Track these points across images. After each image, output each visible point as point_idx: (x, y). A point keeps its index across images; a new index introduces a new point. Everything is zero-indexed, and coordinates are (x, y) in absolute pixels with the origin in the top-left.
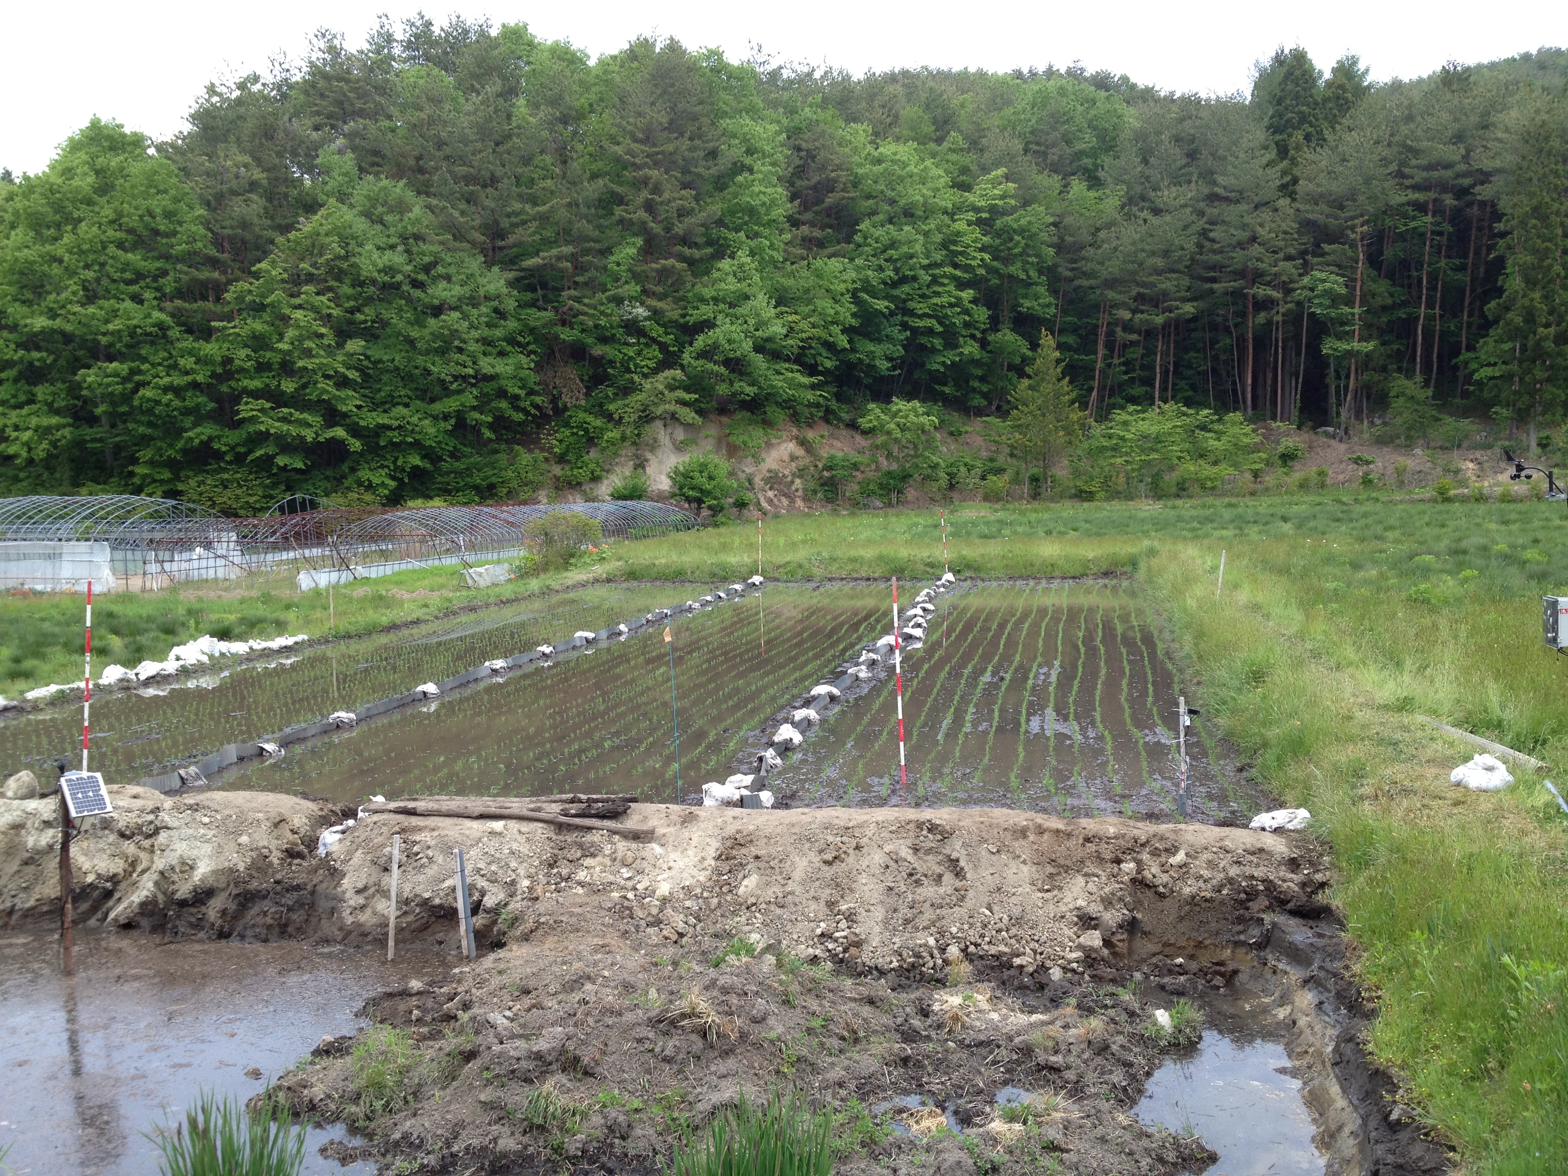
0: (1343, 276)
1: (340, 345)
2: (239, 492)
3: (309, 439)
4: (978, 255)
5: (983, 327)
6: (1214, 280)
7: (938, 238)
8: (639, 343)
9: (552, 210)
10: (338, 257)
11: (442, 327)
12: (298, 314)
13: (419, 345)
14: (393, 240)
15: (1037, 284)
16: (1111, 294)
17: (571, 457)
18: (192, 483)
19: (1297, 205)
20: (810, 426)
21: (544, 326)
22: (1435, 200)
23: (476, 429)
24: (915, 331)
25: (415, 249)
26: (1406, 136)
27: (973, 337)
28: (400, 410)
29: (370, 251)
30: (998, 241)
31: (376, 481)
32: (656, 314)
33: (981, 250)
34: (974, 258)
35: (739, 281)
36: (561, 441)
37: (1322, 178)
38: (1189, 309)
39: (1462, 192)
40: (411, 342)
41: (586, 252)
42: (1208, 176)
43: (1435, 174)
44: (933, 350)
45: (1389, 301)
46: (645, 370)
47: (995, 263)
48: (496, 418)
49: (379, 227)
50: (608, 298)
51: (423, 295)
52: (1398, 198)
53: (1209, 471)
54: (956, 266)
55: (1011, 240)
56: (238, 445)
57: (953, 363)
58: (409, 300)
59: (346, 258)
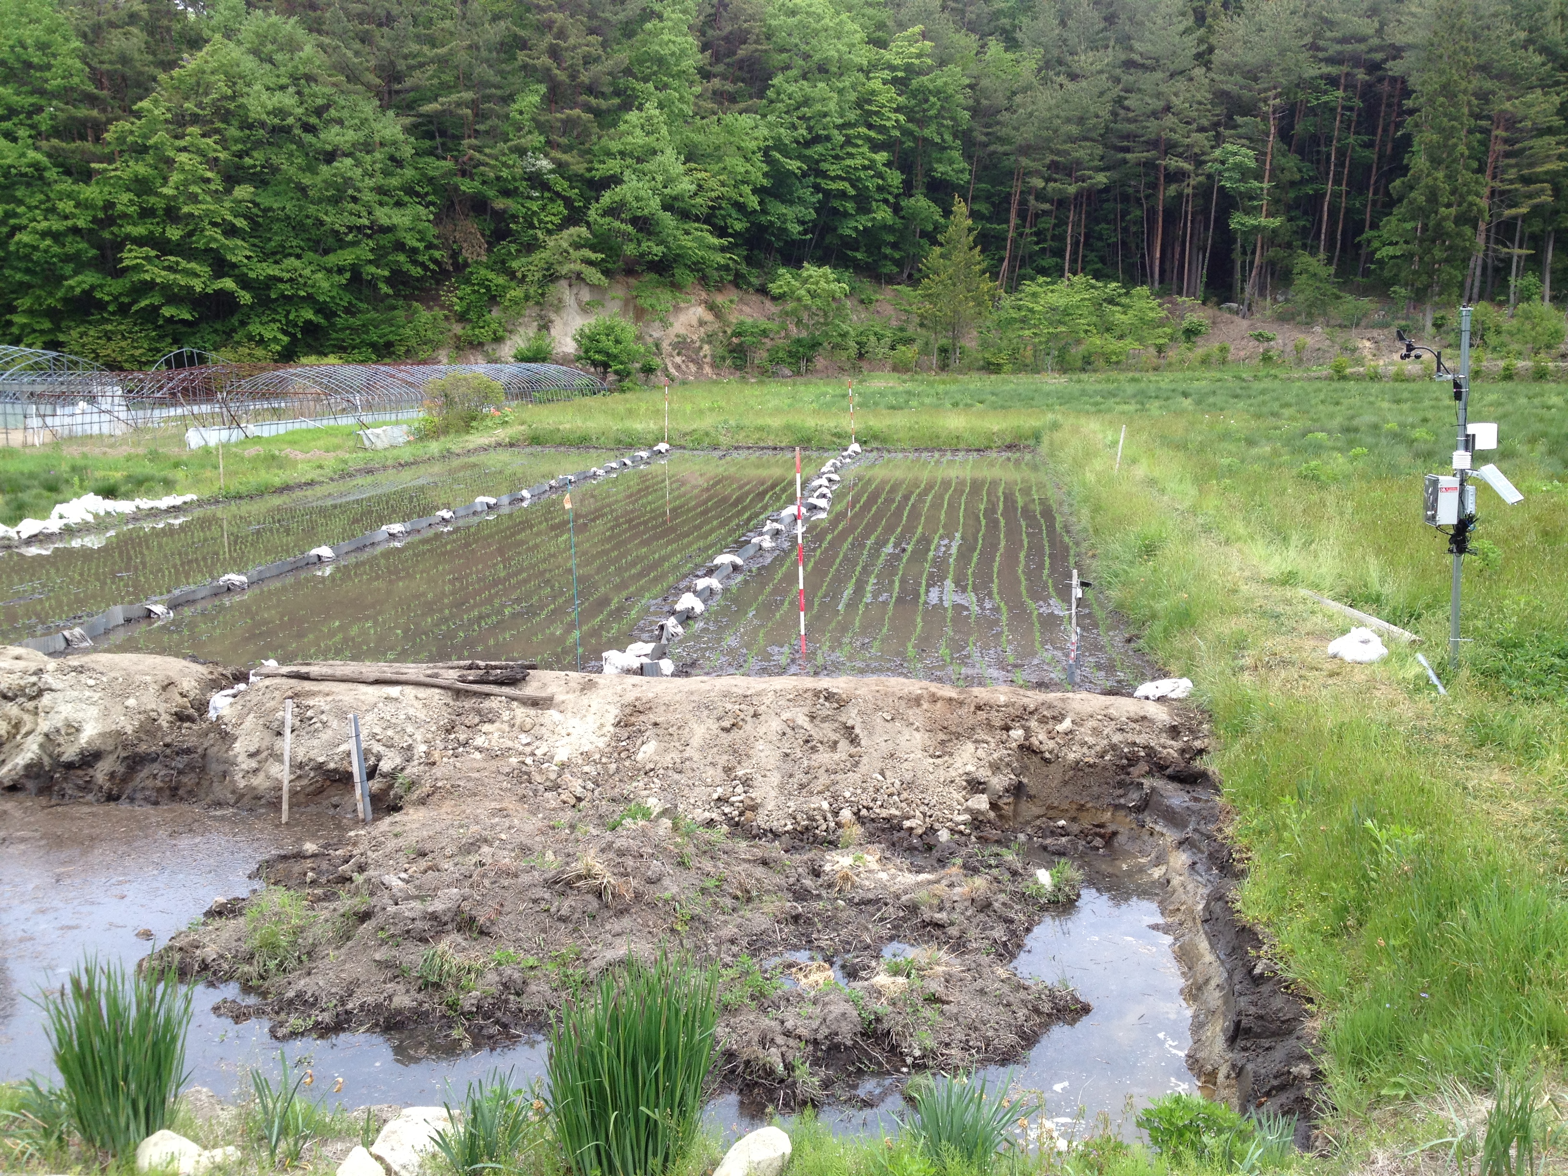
0: (1253, 149)
1: (228, 191)
2: (123, 344)
3: (198, 290)
4: (893, 116)
5: (896, 191)
6: (1127, 150)
7: (853, 96)
8: (542, 198)
9: (451, 53)
10: (225, 98)
11: (334, 175)
12: (183, 157)
13: (311, 193)
14: (284, 81)
15: (951, 148)
16: (1024, 161)
17: (472, 316)
18: (74, 334)
19: (1212, 75)
20: (719, 290)
21: (443, 176)
22: (1347, 74)
23: (372, 284)
24: (827, 193)
25: (306, 91)
26: (1323, 7)
27: (886, 201)
28: (292, 262)
29: (259, 92)
30: (913, 102)
31: (268, 335)
32: (560, 167)
33: (897, 110)
34: (889, 119)
35: (648, 134)
36: (461, 299)
37: (1238, 48)
38: (1101, 179)
39: (1374, 67)
40: (302, 189)
41: (488, 98)
42: (1125, 41)
43: (1349, 47)
44: (846, 215)
45: (1297, 177)
46: (550, 226)
47: (910, 125)
48: (392, 271)
49: (268, 66)
50: (510, 149)
51: (314, 140)
52: (1311, 71)
53: (1114, 345)
54: (870, 127)
55: (926, 101)
56: (121, 294)
57: (866, 229)
58: (300, 144)
59: (233, 98)
